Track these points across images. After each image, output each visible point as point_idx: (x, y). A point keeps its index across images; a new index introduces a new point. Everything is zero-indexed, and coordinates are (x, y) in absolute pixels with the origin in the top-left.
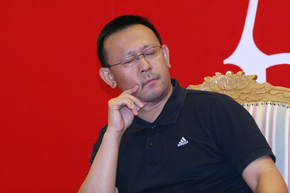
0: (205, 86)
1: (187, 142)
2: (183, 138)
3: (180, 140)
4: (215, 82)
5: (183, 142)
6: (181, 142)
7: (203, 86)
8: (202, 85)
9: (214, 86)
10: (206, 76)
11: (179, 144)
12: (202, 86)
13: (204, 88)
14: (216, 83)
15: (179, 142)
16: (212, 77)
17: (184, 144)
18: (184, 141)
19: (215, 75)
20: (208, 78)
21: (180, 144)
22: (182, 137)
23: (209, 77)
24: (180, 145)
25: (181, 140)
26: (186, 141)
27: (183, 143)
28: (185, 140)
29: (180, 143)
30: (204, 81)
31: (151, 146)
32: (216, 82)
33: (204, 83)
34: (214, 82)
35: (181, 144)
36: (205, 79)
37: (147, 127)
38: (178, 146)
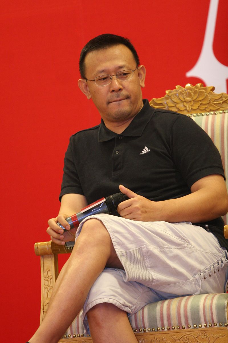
1: (149, 150)
8: (163, 98)
9: (175, 98)
14: (177, 96)
16: (173, 90)
17: (146, 152)
19: (176, 88)
23: (170, 90)
25: (144, 150)
28: (147, 149)
29: (143, 151)
31: (116, 154)
33: (166, 96)
36: (167, 92)
37: (114, 138)
38: (141, 154)
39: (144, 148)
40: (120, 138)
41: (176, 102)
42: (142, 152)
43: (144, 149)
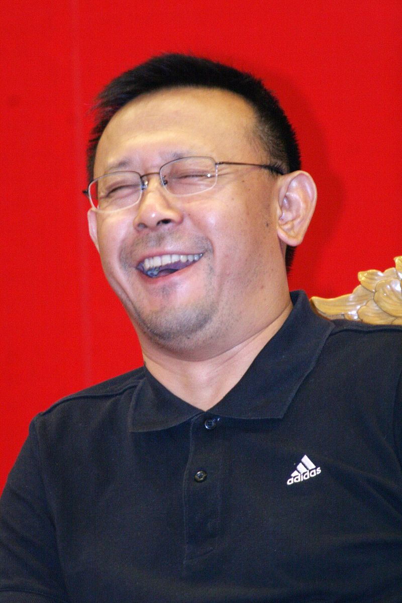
0: (360, 300)
1: (319, 471)
2: (306, 459)
3: (297, 464)
4: (393, 286)
5: (305, 470)
6: (299, 472)
7: (354, 298)
8: (351, 296)
9: (390, 302)
10: (365, 269)
11: (292, 479)
12: (351, 300)
13: (358, 307)
14: (397, 291)
15: (293, 471)
16: (383, 271)
17: (306, 476)
18: (307, 469)
19: (393, 265)
20: (372, 274)
21: (294, 477)
22: (302, 457)
23: (374, 271)
24: (296, 481)
25: (300, 467)
26: (314, 467)
27: (304, 474)
28: (311, 465)
29: (295, 473)
30: (358, 283)
31: (196, 480)
32: (396, 286)
33: (358, 289)
34: (388, 287)
35: (299, 477)
36: (362, 276)
37: (187, 423)
38: (288, 483)
39: (299, 461)
40: (209, 425)
41: (394, 314)
42: (293, 475)
43: (301, 464)
